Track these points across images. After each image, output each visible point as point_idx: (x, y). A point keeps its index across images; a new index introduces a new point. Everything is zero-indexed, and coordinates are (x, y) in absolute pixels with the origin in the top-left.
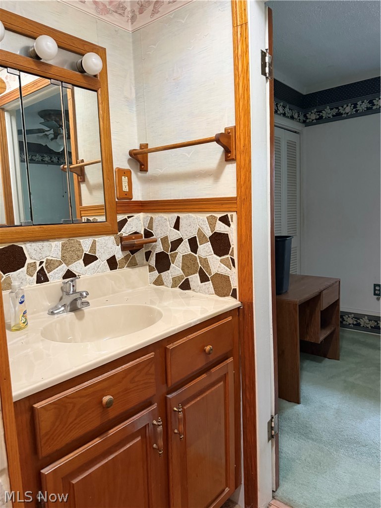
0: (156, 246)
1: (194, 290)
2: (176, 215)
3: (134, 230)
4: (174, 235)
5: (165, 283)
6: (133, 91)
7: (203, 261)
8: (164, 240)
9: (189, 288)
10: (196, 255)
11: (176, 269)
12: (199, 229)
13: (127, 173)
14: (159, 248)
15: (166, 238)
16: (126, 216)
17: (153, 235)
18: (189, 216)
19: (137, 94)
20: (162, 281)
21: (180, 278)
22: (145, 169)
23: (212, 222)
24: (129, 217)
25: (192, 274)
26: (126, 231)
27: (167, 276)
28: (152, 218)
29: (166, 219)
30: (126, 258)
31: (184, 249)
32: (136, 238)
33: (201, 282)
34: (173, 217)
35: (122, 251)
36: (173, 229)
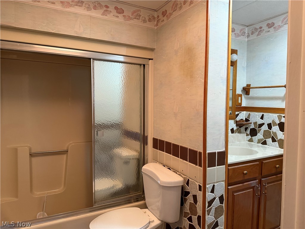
0: (251, 125)
1: (268, 145)
2: (262, 113)
3: (241, 118)
4: (260, 122)
5: (254, 141)
6: (246, 63)
7: (274, 133)
8: (255, 123)
9: (266, 144)
10: (271, 131)
11: (260, 136)
12: (273, 120)
13: (241, 96)
14: (252, 126)
15: (256, 122)
16: (239, 113)
17: (250, 121)
18: (268, 114)
19: (247, 65)
20: (252, 140)
21: (261, 140)
22: (248, 94)
23: (280, 118)
24: (240, 113)
25: (268, 138)
26: (238, 119)
27: (255, 138)
28: (249, 114)
29: (257, 115)
30: (237, 129)
31: (265, 128)
32: (242, 122)
33: (272, 142)
34: (260, 114)
35: (236, 126)
36: (260, 119)
